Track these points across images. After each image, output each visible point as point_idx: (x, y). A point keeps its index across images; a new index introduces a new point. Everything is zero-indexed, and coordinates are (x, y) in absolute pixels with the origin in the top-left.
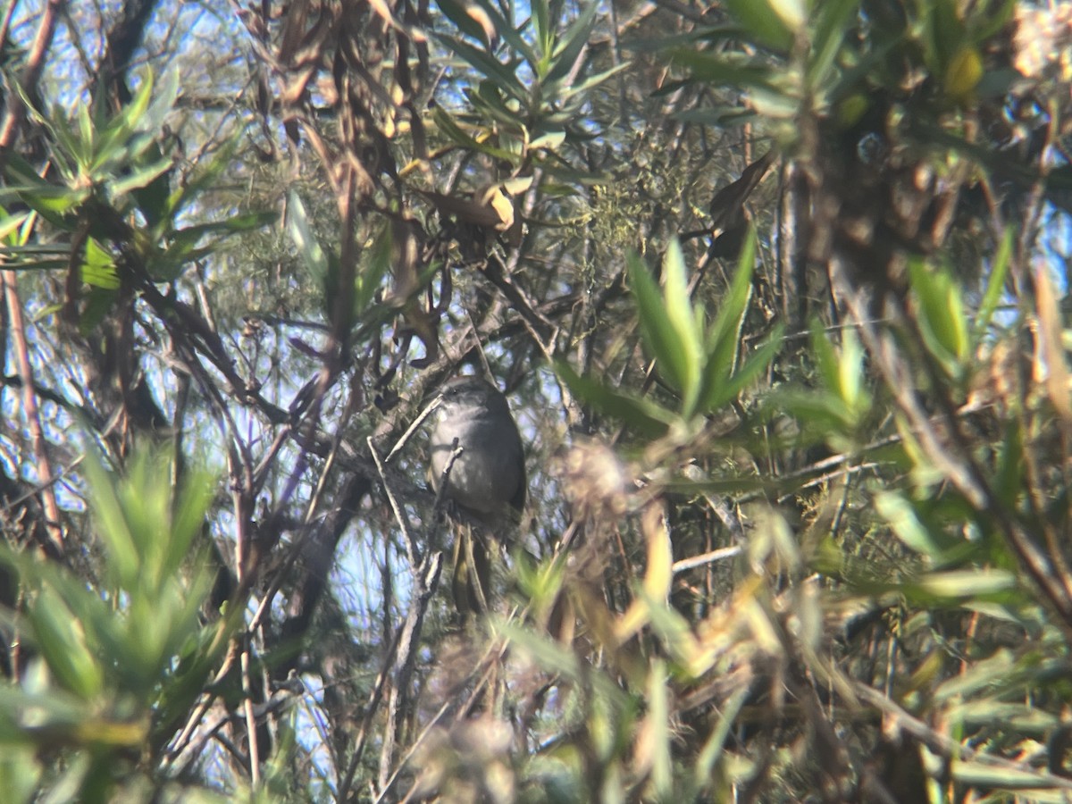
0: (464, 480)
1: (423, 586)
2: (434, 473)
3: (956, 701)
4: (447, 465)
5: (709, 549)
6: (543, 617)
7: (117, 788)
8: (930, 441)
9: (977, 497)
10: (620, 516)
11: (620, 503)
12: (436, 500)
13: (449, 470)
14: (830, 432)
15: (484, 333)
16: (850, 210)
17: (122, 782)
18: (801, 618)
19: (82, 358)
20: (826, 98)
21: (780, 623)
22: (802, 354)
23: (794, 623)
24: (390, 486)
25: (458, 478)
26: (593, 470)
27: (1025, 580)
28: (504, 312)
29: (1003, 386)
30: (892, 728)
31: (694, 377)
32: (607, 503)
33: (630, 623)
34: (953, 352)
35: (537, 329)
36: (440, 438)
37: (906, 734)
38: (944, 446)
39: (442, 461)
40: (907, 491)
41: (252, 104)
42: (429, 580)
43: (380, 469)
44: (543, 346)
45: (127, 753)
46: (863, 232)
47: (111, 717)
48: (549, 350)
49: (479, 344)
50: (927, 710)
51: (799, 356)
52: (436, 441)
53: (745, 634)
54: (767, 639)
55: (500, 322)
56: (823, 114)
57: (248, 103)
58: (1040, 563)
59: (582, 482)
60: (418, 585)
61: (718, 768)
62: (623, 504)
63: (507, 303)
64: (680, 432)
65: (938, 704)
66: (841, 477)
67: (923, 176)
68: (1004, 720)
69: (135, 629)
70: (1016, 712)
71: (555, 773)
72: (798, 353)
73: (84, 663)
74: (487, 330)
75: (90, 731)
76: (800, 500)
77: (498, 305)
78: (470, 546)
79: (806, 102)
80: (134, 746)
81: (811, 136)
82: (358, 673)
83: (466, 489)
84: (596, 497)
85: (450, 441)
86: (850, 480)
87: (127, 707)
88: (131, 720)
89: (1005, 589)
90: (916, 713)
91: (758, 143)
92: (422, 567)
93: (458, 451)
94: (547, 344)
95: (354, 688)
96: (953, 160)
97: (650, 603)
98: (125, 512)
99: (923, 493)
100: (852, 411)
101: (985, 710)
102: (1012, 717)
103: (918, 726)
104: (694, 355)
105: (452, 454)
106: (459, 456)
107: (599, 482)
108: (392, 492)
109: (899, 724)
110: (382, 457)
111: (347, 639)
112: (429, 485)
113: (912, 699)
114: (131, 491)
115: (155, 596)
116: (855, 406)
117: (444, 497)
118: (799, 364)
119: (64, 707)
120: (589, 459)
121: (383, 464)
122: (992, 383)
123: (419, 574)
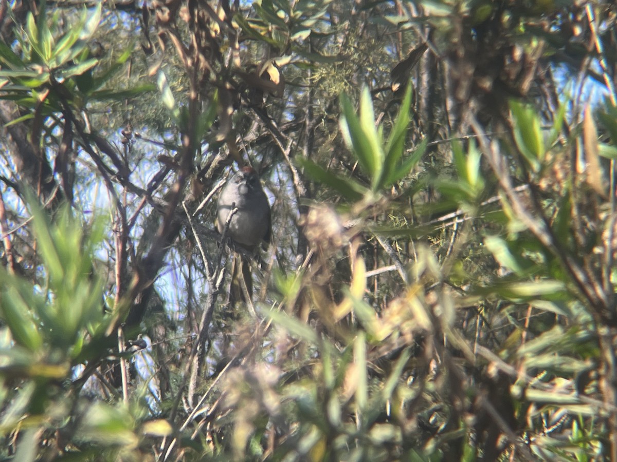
0: (237, 227)
1: (214, 287)
2: (220, 222)
3: (529, 355)
4: (229, 218)
5: (375, 267)
6: (290, 306)
7: (52, 403)
8: (518, 206)
9: (546, 239)
10: (338, 248)
11: (338, 241)
12: (222, 238)
13: (230, 221)
14: (460, 202)
15: (247, 142)
16: (480, 72)
17: (55, 399)
18: (443, 307)
19: (13, 153)
20: (467, 6)
21: (430, 310)
22: (432, 156)
23: (438, 310)
24: (196, 230)
25: (233, 225)
26: (324, 221)
27: (572, 287)
28: (259, 129)
29: (560, 175)
30: (493, 370)
31: (378, 167)
32: (331, 241)
33: (340, 311)
34: (535, 155)
35: (279, 139)
36: (223, 202)
37: (501, 373)
38: (527, 209)
39: (225, 215)
40: (504, 235)
41: (113, 6)
42: (218, 284)
43: (190, 220)
44: (283, 150)
45: (57, 383)
46: (487, 84)
47: (47, 362)
48: (286, 152)
49: (245, 148)
50: (513, 359)
51: (430, 157)
52: (221, 203)
53: (411, 316)
54: (423, 320)
55: (256, 135)
56: (466, 14)
57: (110, 5)
58: (581, 276)
59: (317, 229)
60: (211, 286)
61: (395, 393)
62: (339, 242)
63: (262, 124)
64: (369, 197)
65: (519, 357)
66: (452, 226)
67: (518, 53)
68: (556, 366)
69: (62, 312)
70: (564, 361)
71: (302, 396)
72: (430, 155)
73: (32, 330)
74: (248, 140)
75: (36, 370)
76: (430, 238)
77: (255, 125)
78: (241, 266)
79: (456, 8)
80: (60, 379)
81: (459, 28)
82: (172, 337)
83: (237, 232)
84: (324, 238)
85: (230, 203)
86: (457, 227)
87: (56, 356)
88: (58, 364)
89: (558, 292)
90: (507, 361)
91: (406, 32)
92: (214, 276)
93: (235, 210)
94: (285, 148)
95: (169, 344)
96: (534, 43)
97: (353, 299)
98: (55, 244)
99: (513, 237)
100: (473, 189)
101: (546, 360)
102: (561, 364)
103: (509, 369)
104: (378, 155)
105: (231, 212)
106: (235, 213)
107: (326, 229)
108: (197, 233)
109: (497, 367)
110: (191, 212)
111: (165, 317)
112: (216, 228)
113: (504, 353)
114: (58, 233)
115: (73, 293)
116: (476, 187)
117: (226, 236)
118: (430, 161)
119: (21, 356)
120: (321, 215)
121: (191, 217)
122: (554, 173)
123: (212, 281)
